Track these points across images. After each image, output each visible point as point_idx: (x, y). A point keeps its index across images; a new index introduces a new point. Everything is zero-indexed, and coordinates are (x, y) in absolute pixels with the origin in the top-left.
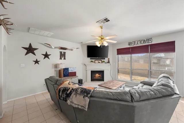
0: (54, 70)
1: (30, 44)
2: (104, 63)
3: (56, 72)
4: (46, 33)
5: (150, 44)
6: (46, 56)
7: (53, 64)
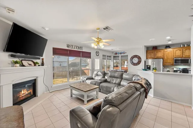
2: (37, 65)
5: (82, 51)
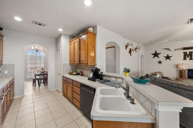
0: (175, 69)
1: (156, 51)
3: (178, 72)
4: (163, 41)
6: (168, 57)
7: (174, 65)
